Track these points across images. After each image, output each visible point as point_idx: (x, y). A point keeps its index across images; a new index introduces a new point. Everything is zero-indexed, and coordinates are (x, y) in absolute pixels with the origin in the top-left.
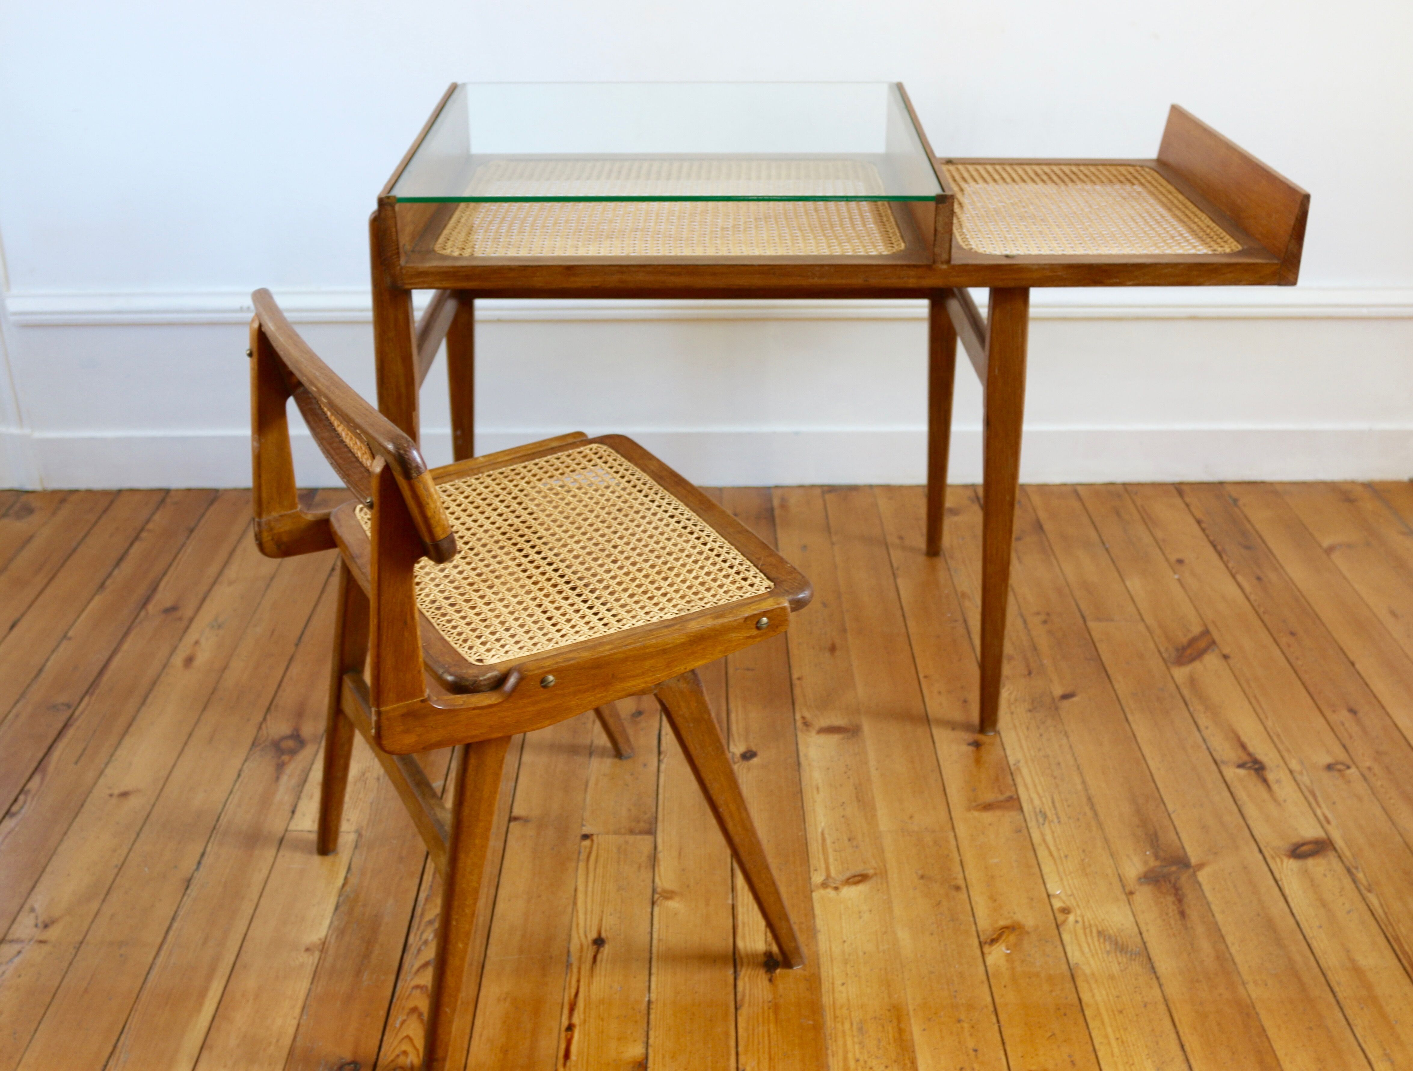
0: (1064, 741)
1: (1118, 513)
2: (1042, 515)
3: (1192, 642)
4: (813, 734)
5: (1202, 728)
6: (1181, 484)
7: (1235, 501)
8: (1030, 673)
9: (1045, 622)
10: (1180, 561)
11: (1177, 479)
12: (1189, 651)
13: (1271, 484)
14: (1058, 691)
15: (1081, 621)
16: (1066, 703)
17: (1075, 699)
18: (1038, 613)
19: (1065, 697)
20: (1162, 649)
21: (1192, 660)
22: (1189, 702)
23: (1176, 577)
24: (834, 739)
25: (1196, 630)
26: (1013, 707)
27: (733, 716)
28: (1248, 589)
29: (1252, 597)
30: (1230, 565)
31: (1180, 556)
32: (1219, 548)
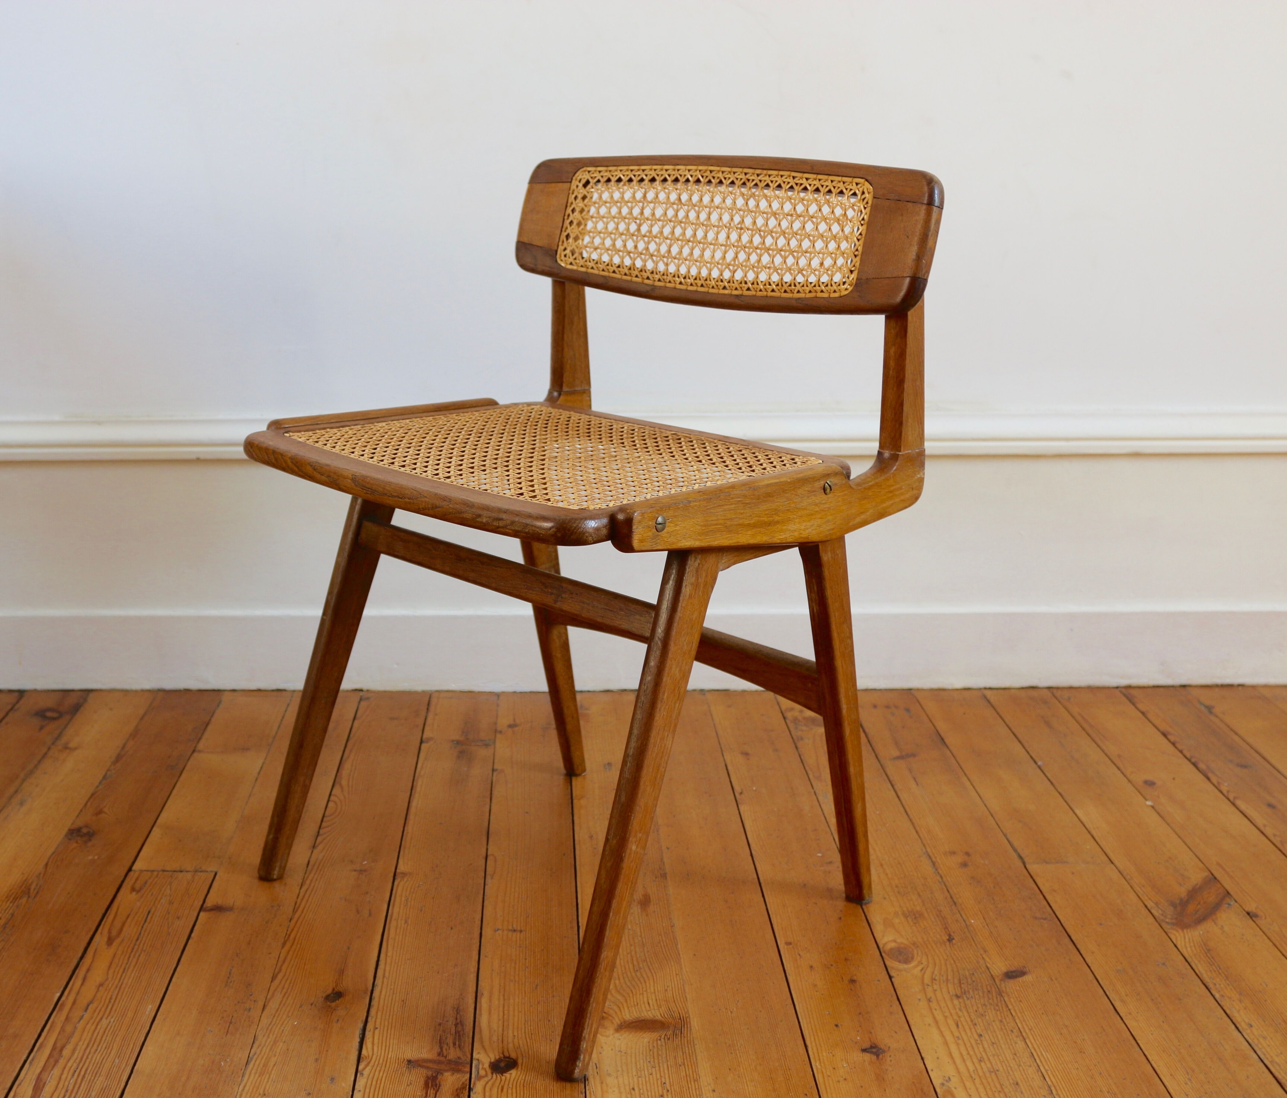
0: (1020, 1044)
1: (1048, 724)
2: (942, 726)
3: (1194, 893)
4: (611, 1031)
5: (1242, 1026)
6: (1129, 687)
7: (1210, 709)
8: (950, 940)
9: (964, 865)
10: (1150, 784)
11: (1124, 682)
12: (1191, 908)
13: (1254, 687)
14: (999, 967)
15: (1019, 863)
16: (1011, 986)
17: (1028, 978)
18: (953, 853)
19: (1011, 975)
20: (1150, 904)
21: (1200, 920)
22: (1211, 986)
23: (1149, 803)
24: (645, 1038)
25: (1196, 877)
26: (929, 991)
27: (484, 1002)
28: (1260, 822)
29: (1269, 831)
30: (1224, 788)
31: (1149, 777)
32: (1202, 766)
